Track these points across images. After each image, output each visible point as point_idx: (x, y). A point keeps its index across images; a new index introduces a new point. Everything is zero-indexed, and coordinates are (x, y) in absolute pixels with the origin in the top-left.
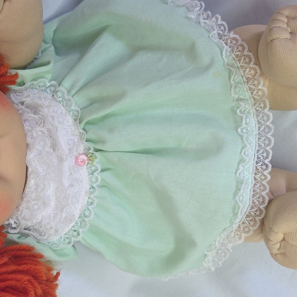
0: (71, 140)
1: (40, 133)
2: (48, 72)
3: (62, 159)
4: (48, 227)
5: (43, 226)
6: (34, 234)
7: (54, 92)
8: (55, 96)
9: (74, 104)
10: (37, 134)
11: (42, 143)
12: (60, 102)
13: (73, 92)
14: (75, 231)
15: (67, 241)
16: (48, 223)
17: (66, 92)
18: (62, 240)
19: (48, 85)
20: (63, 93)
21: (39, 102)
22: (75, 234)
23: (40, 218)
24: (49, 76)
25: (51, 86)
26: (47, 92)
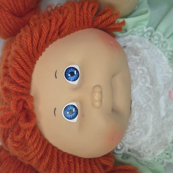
0: (166, 76)
1: (141, 72)
2: (145, 20)
3: (158, 93)
4: (147, 150)
5: (142, 149)
6: (135, 155)
7: (151, 36)
8: (152, 39)
9: (169, 46)
10: (138, 72)
11: (143, 80)
12: (156, 44)
13: (168, 35)
14: (167, 154)
15: (160, 161)
16: (147, 147)
17: (162, 35)
18: (156, 161)
19: (145, 30)
20: (159, 37)
21: (139, 45)
22: (168, 156)
23: (140, 143)
24: (146, 23)
25: (148, 31)
26: (144, 37)
